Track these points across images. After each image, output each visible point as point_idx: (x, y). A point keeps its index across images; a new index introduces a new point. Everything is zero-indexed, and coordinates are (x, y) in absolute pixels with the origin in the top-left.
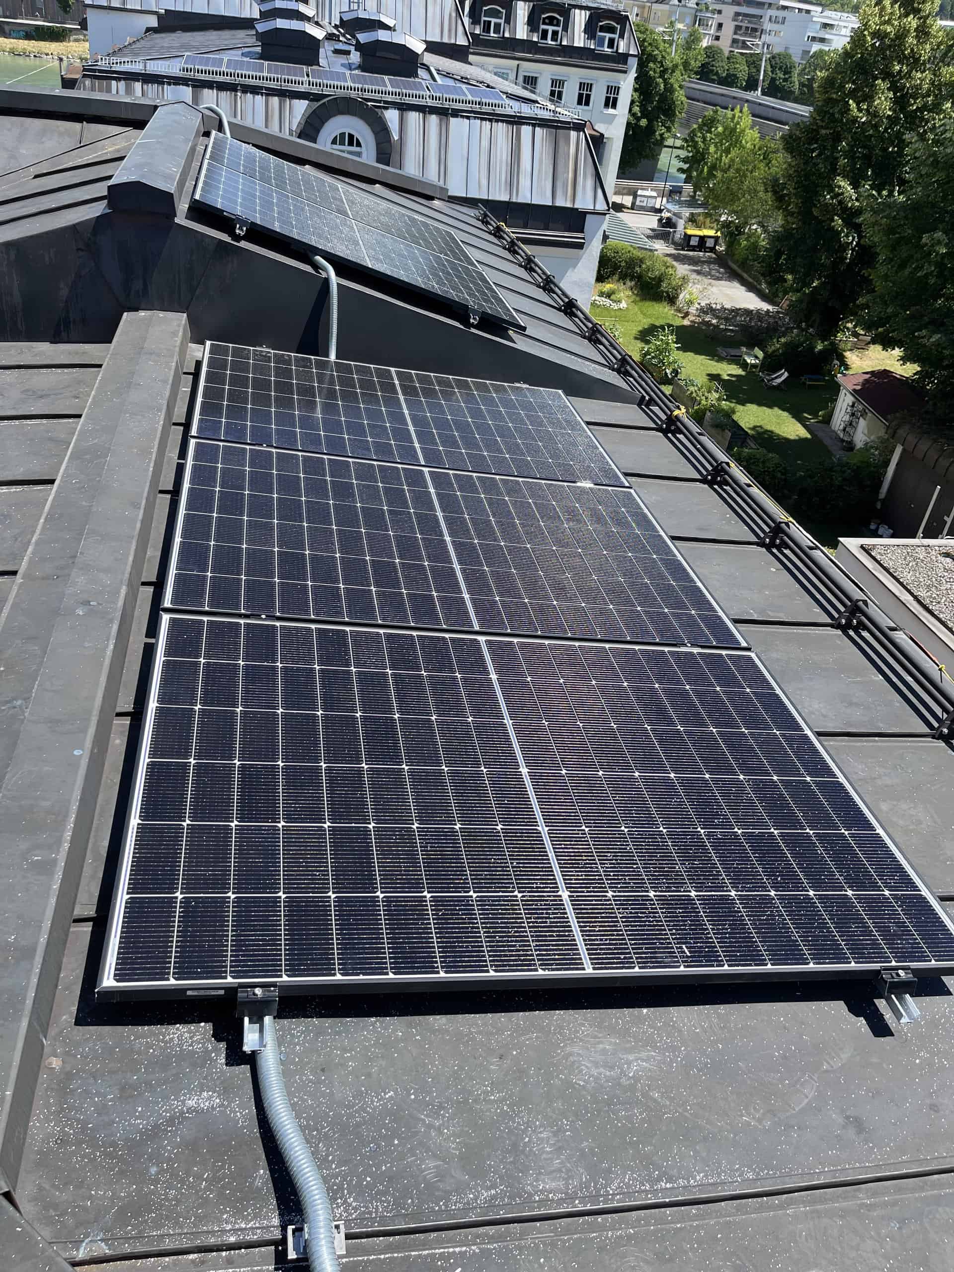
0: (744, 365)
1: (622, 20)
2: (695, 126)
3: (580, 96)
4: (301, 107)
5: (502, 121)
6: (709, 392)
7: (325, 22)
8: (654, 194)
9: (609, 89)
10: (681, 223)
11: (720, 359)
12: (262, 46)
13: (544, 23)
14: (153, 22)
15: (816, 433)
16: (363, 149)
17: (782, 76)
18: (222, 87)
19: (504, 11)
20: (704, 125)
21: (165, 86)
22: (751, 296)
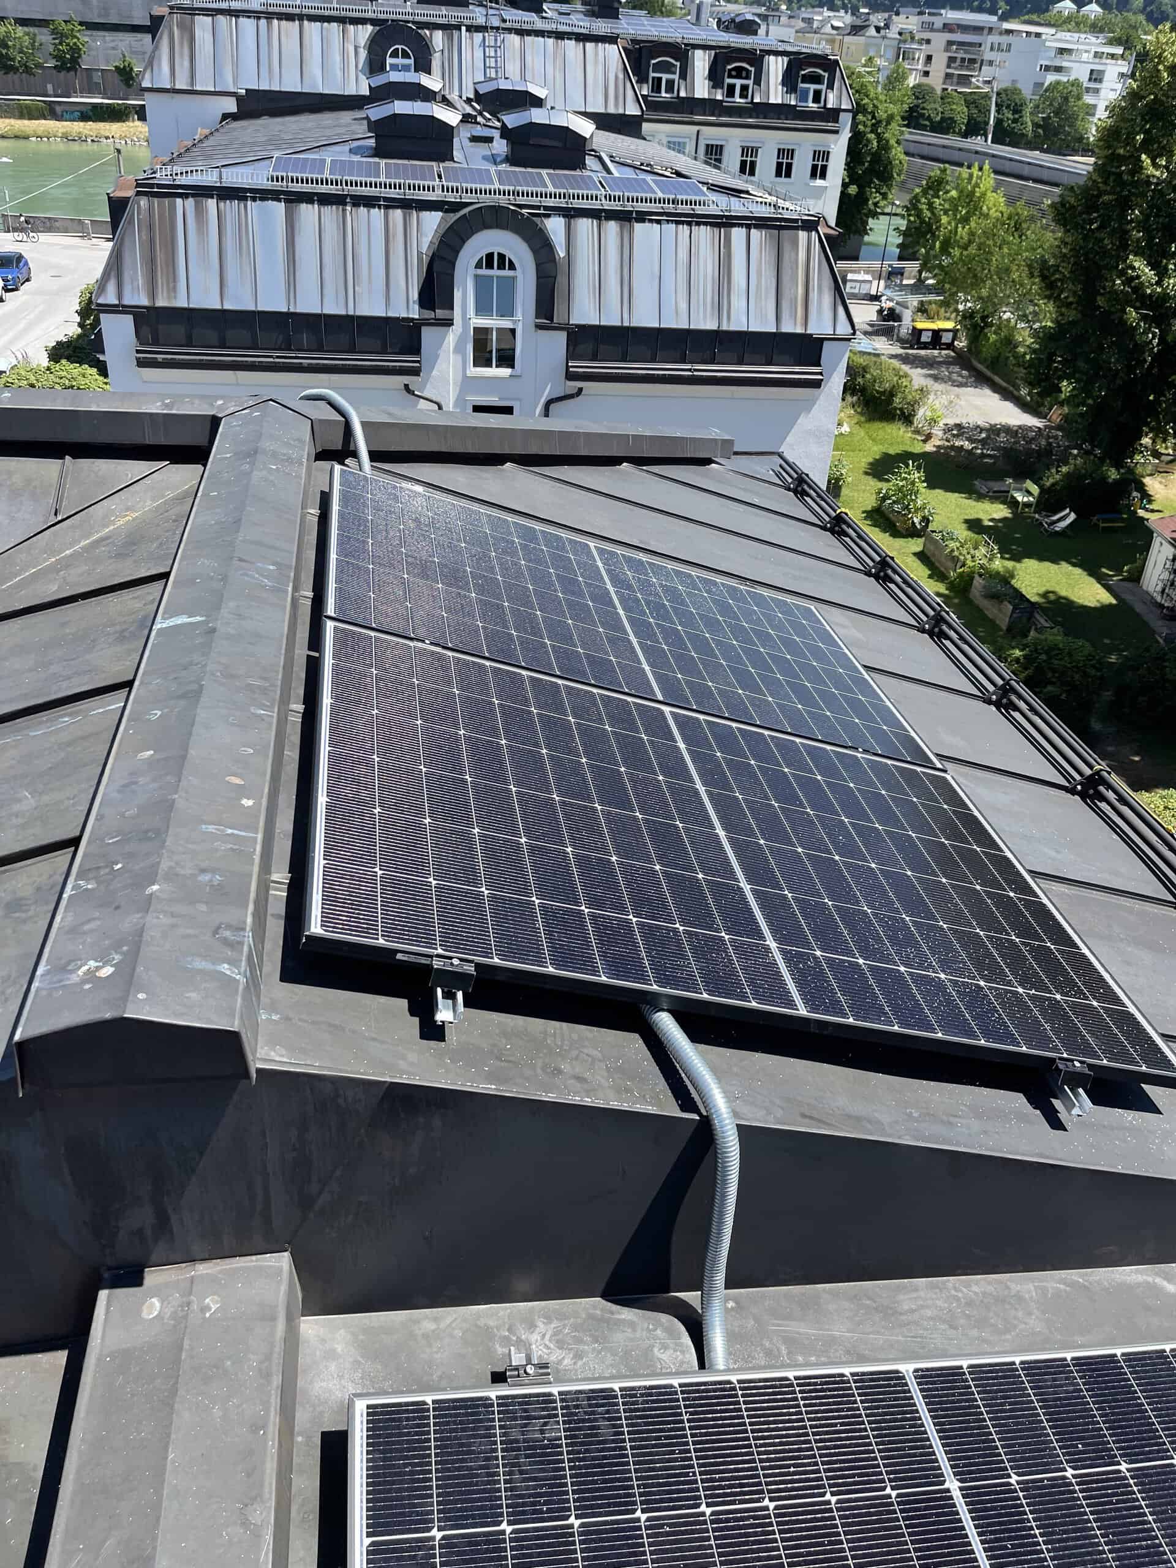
0: (1013, 504)
1: (831, 66)
2: (917, 190)
3: (779, 165)
4: (432, 222)
5: (705, 224)
6: (976, 548)
7: (453, 97)
8: (868, 277)
9: (816, 154)
10: (907, 315)
11: (980, 497)
12: (377, 137)
13: (730, 76)
14: (231, 106)
15: (1123, 596)
16: (518, 273)
17: (1010, 116)
18: (325, 200)
19: (678, 64)
20: (929, 188)
21: (249, 203)
22: (1009, 406)
